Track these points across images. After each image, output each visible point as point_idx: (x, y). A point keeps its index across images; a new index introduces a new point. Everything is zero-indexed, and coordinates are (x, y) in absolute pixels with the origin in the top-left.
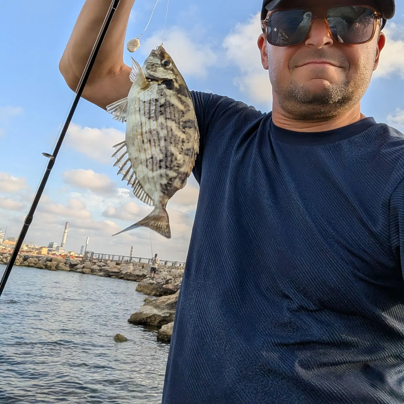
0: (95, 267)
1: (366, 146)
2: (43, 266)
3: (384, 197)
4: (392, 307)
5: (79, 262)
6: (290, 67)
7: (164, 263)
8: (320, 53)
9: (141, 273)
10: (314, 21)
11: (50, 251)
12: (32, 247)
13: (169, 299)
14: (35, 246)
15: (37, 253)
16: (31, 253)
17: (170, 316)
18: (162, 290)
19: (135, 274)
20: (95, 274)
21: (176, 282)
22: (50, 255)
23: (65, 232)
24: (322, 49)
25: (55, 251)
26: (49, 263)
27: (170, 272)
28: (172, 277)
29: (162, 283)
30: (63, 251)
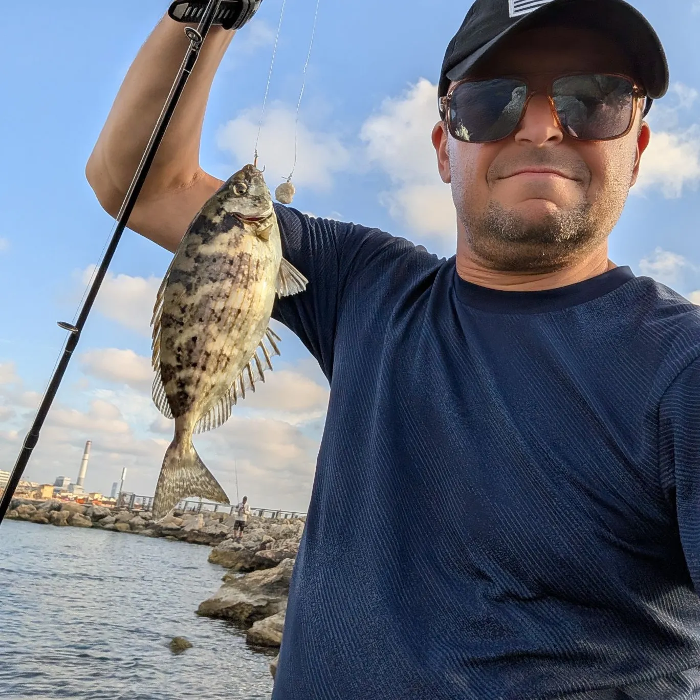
0: (137, 520)
1: (617, 316)
2: (46, 517)
3: (649, 402)
4: (664, 595)
5: (109, 511)
6: (488, 177)
7: (257, 513)
8: (541, 156)
9: (218, 531)
10: (530, 99)
11: (58, 491)
12: (26, 485)
13: (266, 575)
14: (30, 483)
15: (34, 496)
16: (24, 495)
17: (267, 605)
18: (254, 559)
19: (207, 532)
20: (137, 533)
21: (278, 547)
22: (57, 499)
23: (84, 459)
24: (544, 147)
25: (66, 492)
26: (55, 514)
27: (268, 528)
28: (271, 538)
29: (254, 549)
30: (80, 492)
